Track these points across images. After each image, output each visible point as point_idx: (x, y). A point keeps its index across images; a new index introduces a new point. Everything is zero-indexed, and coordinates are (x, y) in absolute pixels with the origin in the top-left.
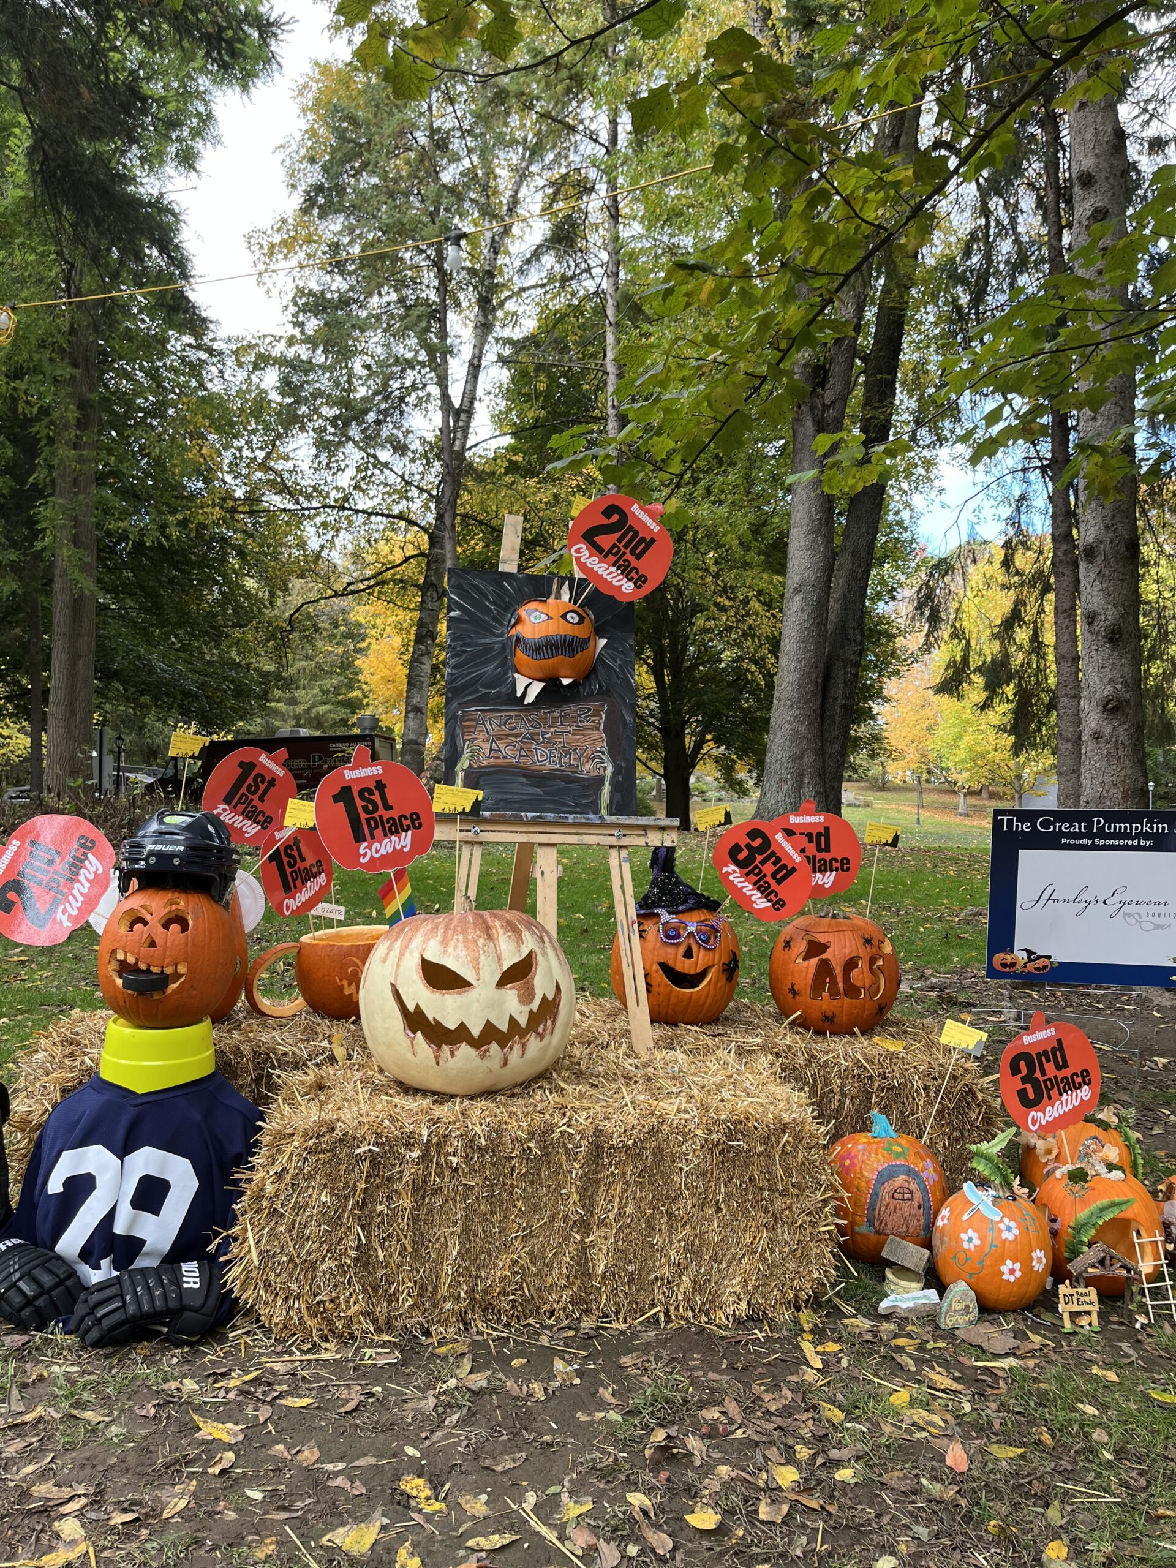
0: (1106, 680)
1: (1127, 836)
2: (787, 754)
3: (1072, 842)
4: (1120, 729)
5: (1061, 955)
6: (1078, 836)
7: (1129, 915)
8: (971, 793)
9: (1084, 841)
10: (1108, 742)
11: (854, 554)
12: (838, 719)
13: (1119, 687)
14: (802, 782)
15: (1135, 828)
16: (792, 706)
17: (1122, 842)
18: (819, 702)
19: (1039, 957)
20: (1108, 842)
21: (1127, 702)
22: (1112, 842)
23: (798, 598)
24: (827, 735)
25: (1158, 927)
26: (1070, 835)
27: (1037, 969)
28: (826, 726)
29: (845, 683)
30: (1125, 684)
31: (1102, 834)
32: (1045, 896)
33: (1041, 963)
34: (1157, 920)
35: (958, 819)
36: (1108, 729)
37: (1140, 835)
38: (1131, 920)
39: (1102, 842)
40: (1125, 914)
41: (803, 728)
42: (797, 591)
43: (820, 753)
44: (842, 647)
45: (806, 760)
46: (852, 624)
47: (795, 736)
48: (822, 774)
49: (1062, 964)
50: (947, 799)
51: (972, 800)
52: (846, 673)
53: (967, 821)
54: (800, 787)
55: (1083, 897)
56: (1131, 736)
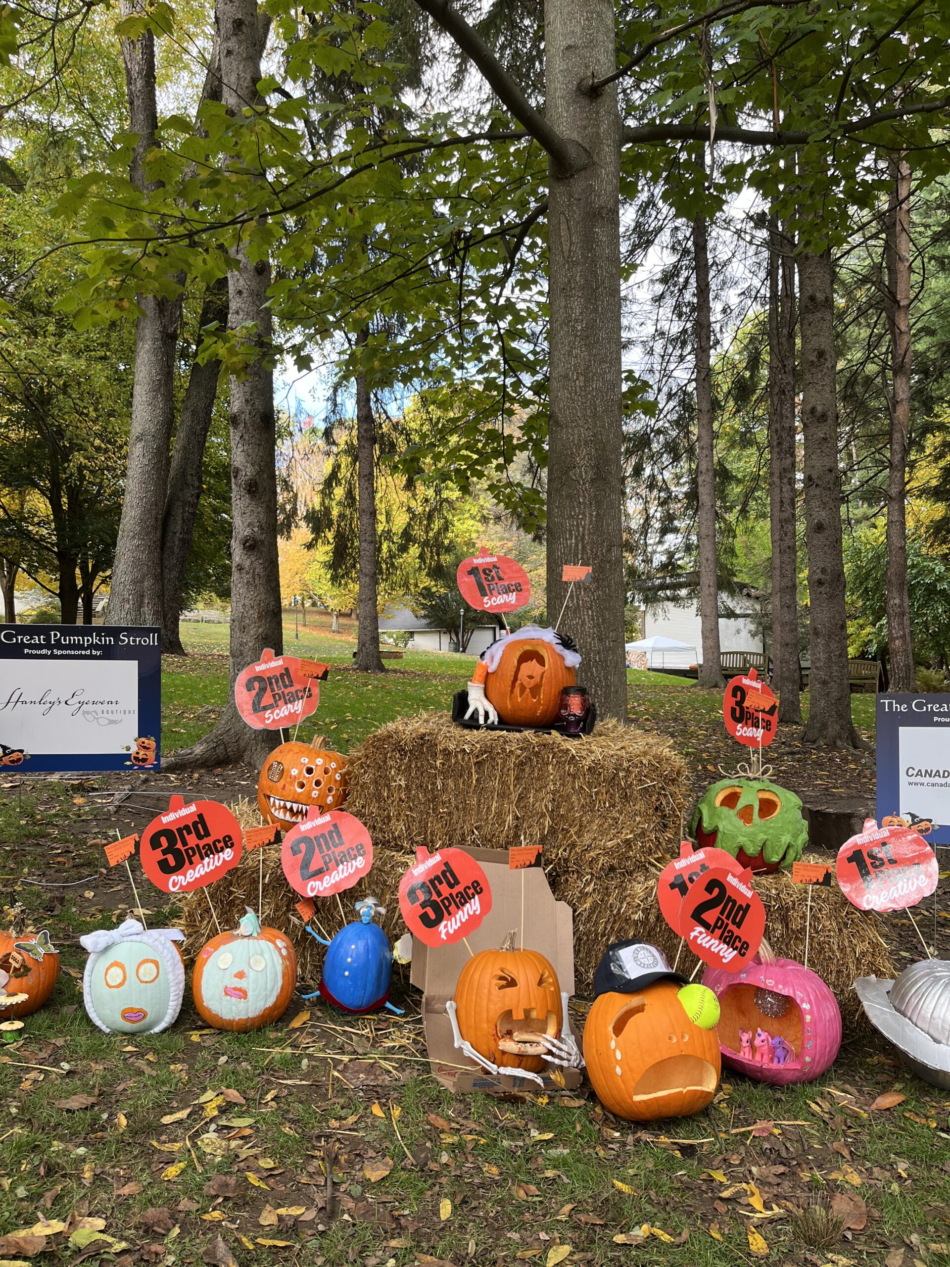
0: (246, 524)
1: (80, 647)
2: (129, 578)
3: (34, 652)
4: (256, 563)
5: (33, 748)
6: (39, 647)
7: (88, 713)
8: (341, 615)
9: (44, 651)
10: (247, 573)
11: (194, 413)
12: (176, 550)
13: (256, 529)
14: (142, 602)
15: (86, 641)
16: (134, 537)
17: (77, 652)
18: (159, 534)
19: (13, 751)
20: (65, 652)
21: (262, 542)
22: (69, 652)
23: (140, 445)
24: (166, 563)
25: (112, 722)
26: (31, 646)
27: (11, 762)
28: (166, 555)
29: (184, 520)
30: (261, 527)
31: (59, 645)
32: (14, 699)
33: (14, 756)
34: (111, 717)
35: (330, 635)
36: (248, 563)
37: (91, 646)
38: (90, 717)
39: (59, 653)
40: (84, 713)
41: (144, 557)
42: (139, 439)
43: (160, 578)
44: (182, 490)
45: (146, 583)
46: (190, 471)
47: (136, 563)
48: (161, 596)
49: (33, 756)
50: (324, 619)
51: (342, 621)
52: (184, 511)
53: (337, 637)
54: (141, 606)
55: (48, 699)
56: (265, 569)
